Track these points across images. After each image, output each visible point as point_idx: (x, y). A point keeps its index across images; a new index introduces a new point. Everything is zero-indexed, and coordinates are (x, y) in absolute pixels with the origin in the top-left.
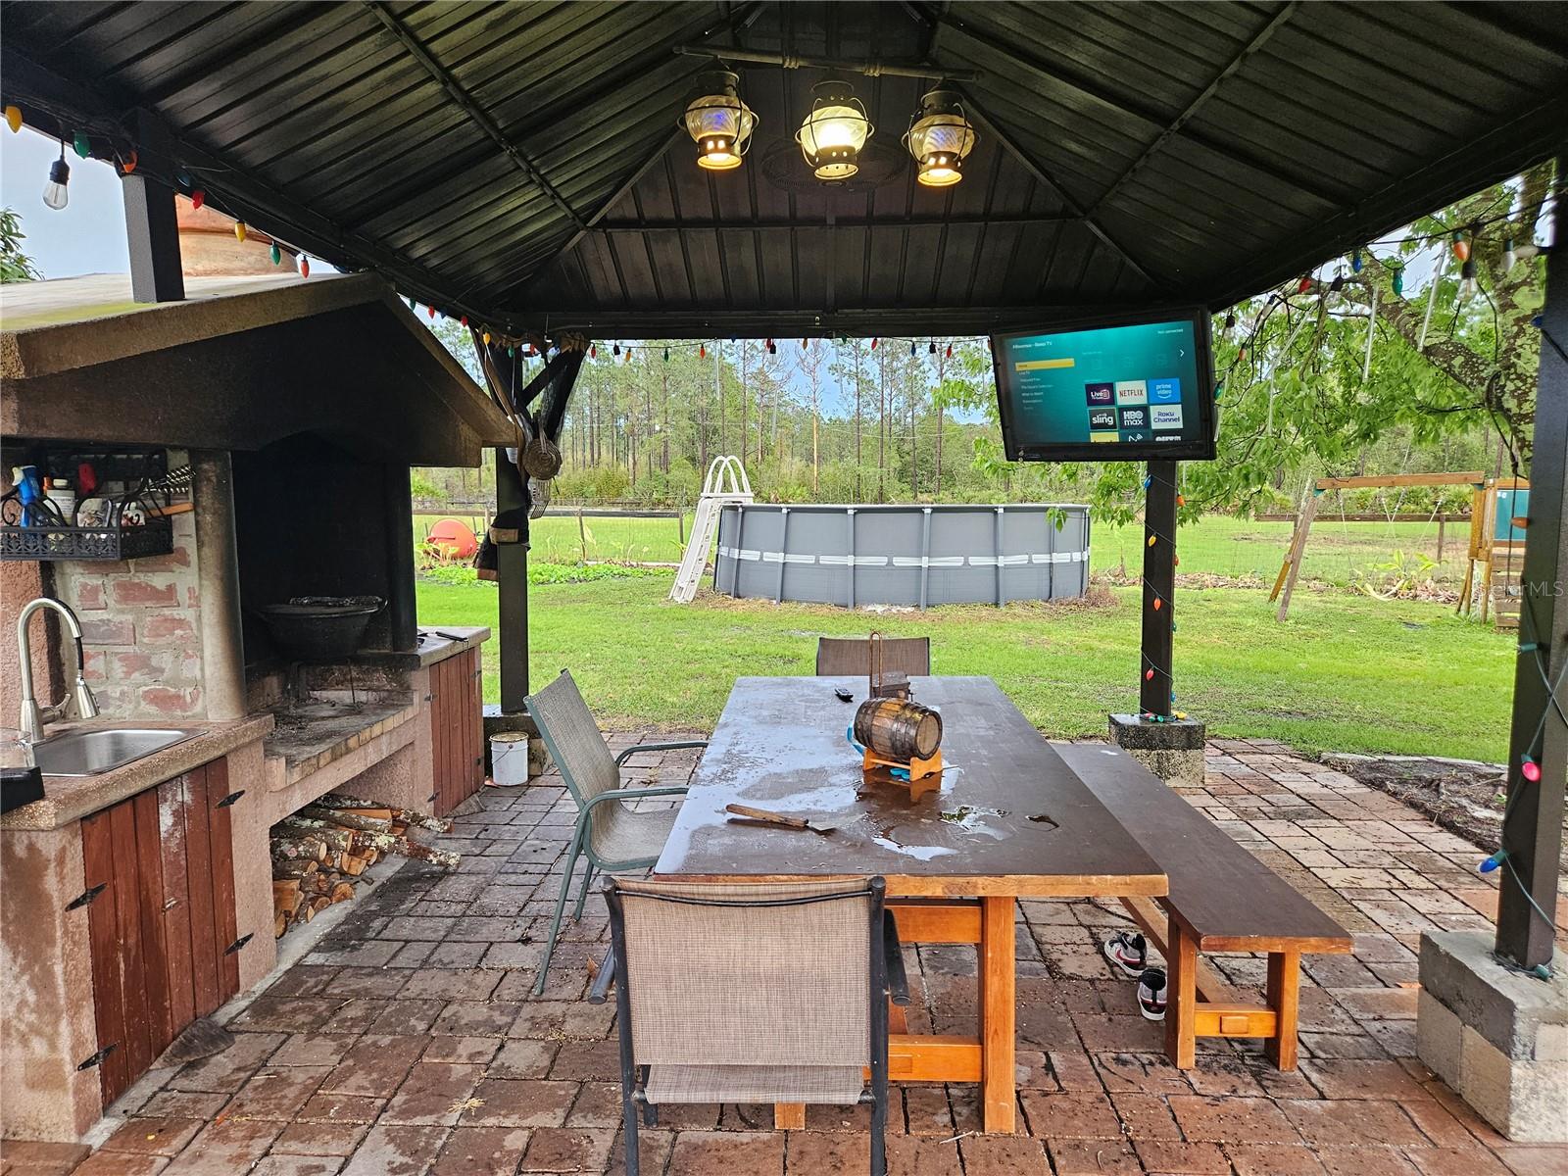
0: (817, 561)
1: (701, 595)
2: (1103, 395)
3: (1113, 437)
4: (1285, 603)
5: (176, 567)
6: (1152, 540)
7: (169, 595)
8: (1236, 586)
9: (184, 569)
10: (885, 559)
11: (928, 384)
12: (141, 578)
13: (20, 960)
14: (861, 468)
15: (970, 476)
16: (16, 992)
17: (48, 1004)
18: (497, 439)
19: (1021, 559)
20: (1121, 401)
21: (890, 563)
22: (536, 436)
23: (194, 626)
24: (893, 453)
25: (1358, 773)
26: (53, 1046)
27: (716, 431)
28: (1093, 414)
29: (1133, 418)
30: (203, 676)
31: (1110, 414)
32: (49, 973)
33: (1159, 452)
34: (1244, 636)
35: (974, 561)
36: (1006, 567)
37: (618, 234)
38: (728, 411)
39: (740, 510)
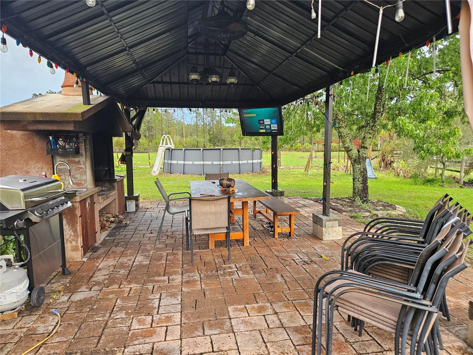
0: (193, 163)
1: (160, 174)
2: (262, 122)
3: (264, 131)
4: (307, 171)
5: (80, 157)
6: (273, 153)
7: (79, 162)
8: (298, 169)
9: (82, 157)
10: (211, 162)
11: (217, 114)
12: (73, 159)
13: (70, 227)
14: (198, 139)
15: (230, 141)
16: (69, 233)
17: (76, 235)
18: (126, 131)
19: (245, 162)
20: (265, 123)
21: (212, 163)
22: (135, 130)
23: (84, 168)
24: (207, 135)
25: (314, 200)
26: (77, 243)
27: (152, 127)
28: (260, 126)
29: (268, 127)
30: (86, 179)
31: (263, 126)
32: (76, 229)
33: (273, 134)
34: (297, 179)
35: (234, 162)
36: (242, 164)
37: (156, 85)
38: (156, 121)
39: (171, 150)
